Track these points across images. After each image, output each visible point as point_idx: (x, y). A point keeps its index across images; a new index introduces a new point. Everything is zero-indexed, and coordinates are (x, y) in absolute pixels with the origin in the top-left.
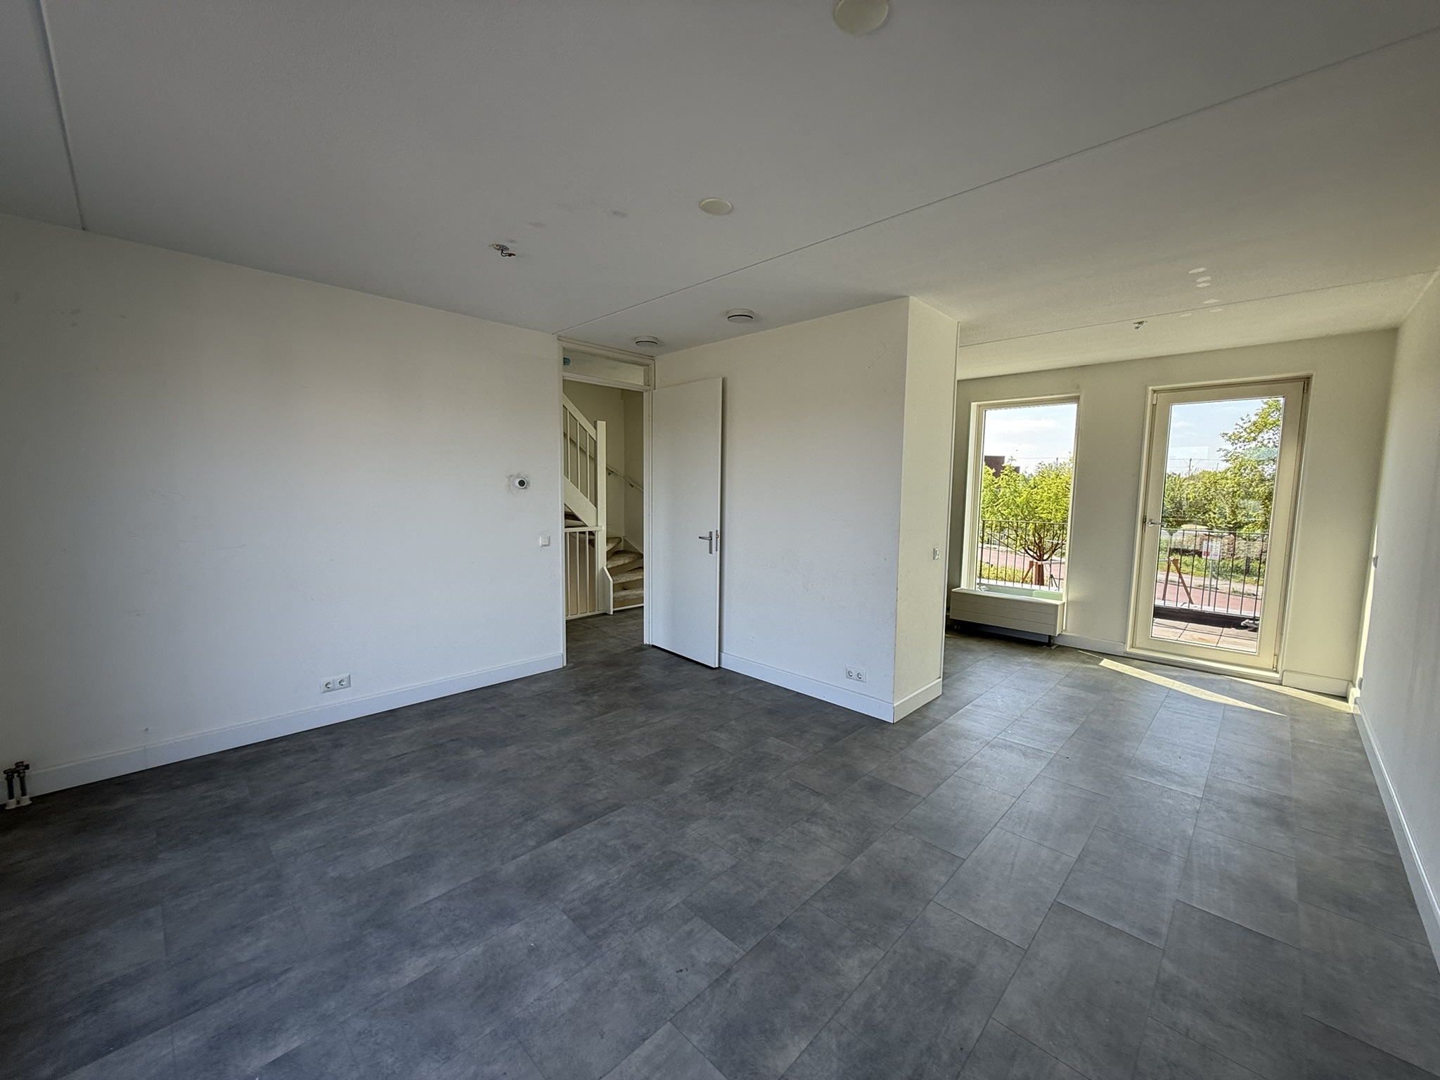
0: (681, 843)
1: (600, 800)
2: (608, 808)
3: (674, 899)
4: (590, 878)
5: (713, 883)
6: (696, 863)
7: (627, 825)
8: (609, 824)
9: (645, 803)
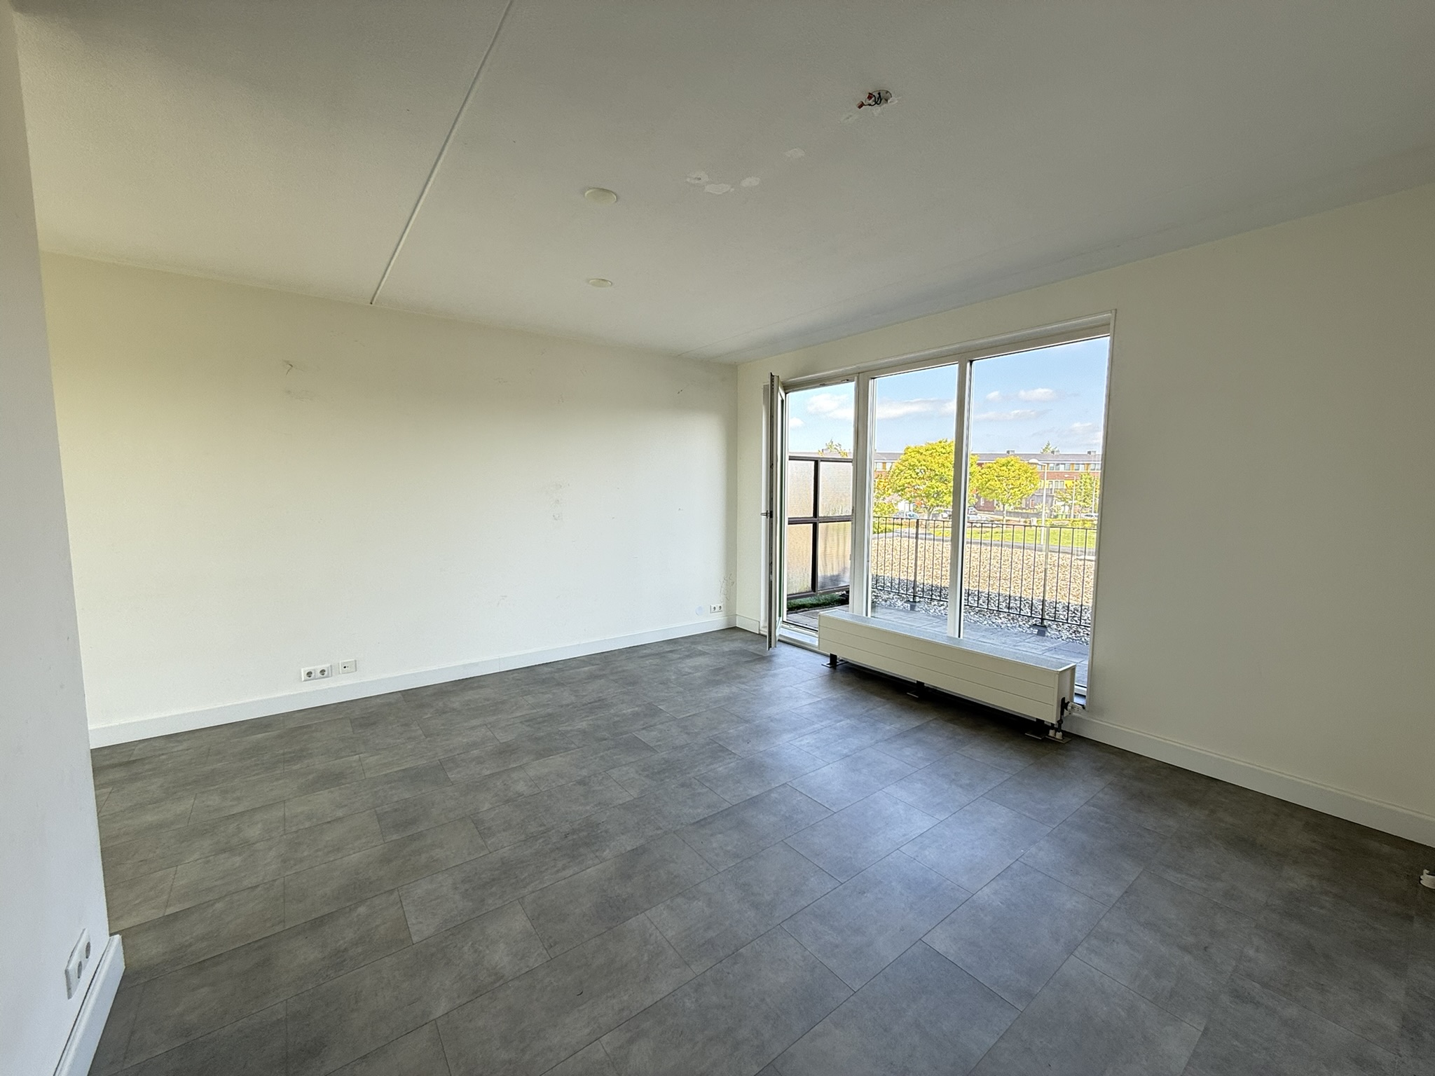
0: (646, 786)
1: (720, 833)
2: (710, 823)
3: (664, 754)
4: (721, 769)
5: (633, 760)
6: (640, 772)
7: (691, 804)
8: (709, 807)
9: (670, 826)
